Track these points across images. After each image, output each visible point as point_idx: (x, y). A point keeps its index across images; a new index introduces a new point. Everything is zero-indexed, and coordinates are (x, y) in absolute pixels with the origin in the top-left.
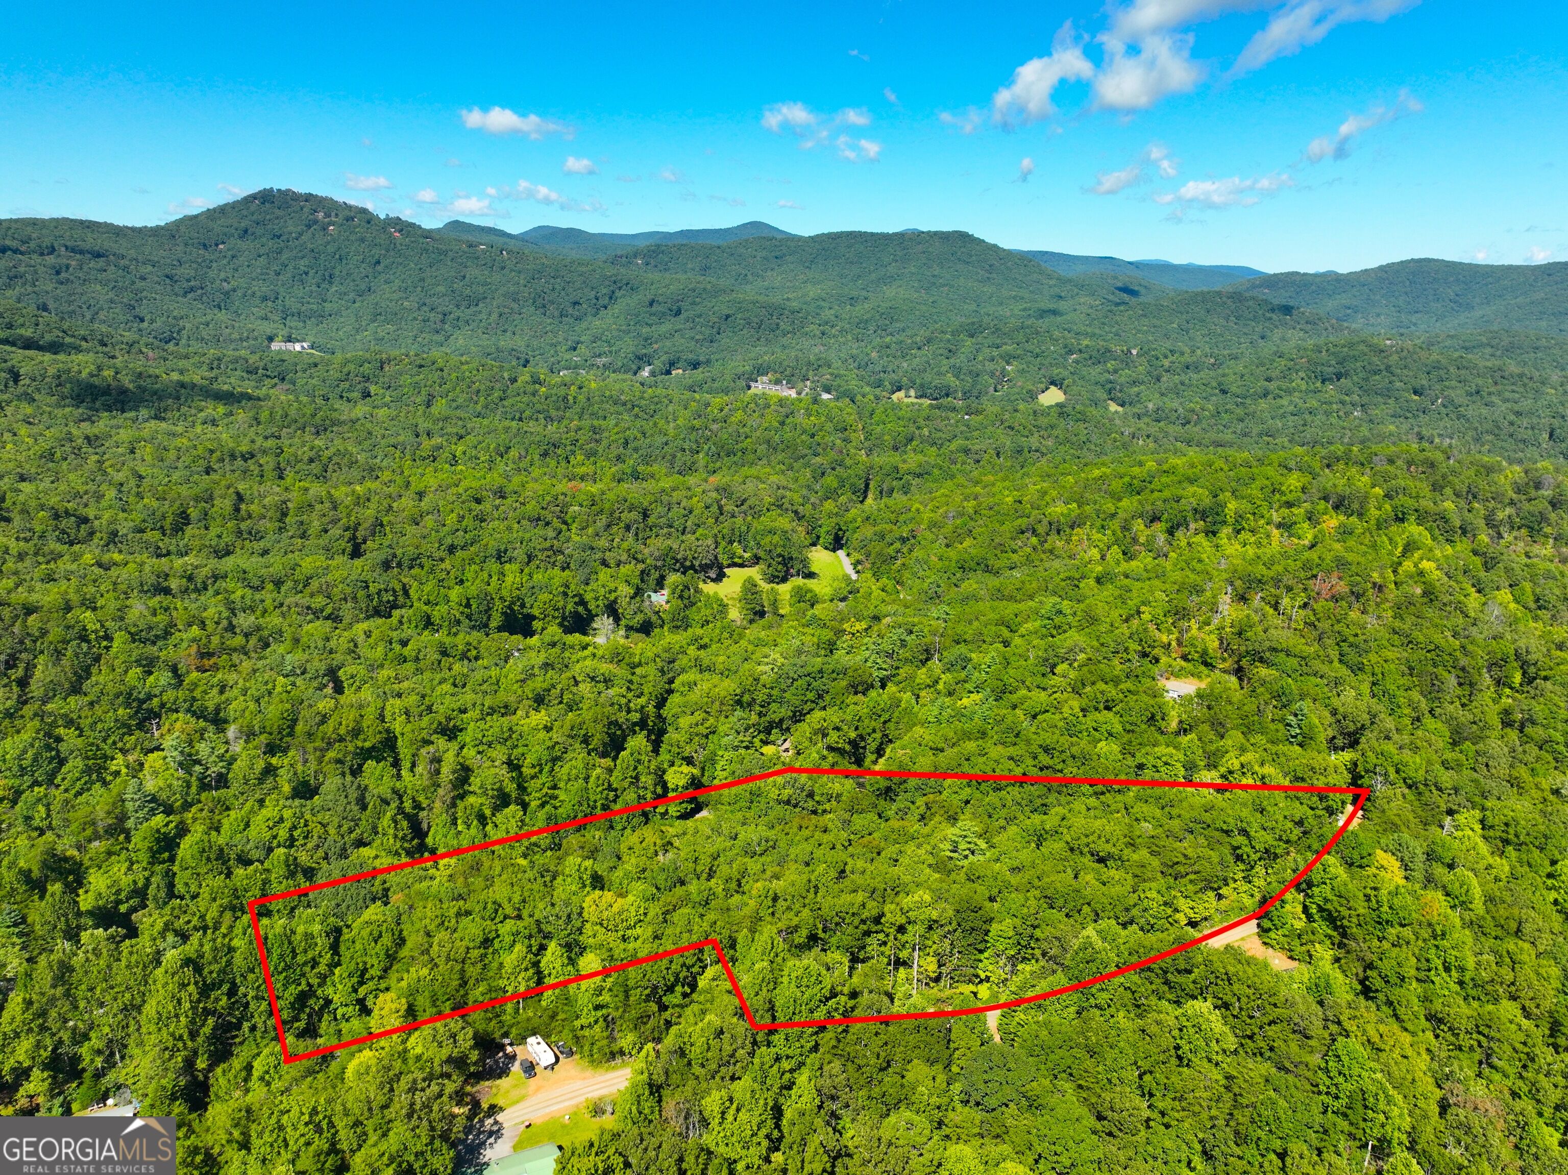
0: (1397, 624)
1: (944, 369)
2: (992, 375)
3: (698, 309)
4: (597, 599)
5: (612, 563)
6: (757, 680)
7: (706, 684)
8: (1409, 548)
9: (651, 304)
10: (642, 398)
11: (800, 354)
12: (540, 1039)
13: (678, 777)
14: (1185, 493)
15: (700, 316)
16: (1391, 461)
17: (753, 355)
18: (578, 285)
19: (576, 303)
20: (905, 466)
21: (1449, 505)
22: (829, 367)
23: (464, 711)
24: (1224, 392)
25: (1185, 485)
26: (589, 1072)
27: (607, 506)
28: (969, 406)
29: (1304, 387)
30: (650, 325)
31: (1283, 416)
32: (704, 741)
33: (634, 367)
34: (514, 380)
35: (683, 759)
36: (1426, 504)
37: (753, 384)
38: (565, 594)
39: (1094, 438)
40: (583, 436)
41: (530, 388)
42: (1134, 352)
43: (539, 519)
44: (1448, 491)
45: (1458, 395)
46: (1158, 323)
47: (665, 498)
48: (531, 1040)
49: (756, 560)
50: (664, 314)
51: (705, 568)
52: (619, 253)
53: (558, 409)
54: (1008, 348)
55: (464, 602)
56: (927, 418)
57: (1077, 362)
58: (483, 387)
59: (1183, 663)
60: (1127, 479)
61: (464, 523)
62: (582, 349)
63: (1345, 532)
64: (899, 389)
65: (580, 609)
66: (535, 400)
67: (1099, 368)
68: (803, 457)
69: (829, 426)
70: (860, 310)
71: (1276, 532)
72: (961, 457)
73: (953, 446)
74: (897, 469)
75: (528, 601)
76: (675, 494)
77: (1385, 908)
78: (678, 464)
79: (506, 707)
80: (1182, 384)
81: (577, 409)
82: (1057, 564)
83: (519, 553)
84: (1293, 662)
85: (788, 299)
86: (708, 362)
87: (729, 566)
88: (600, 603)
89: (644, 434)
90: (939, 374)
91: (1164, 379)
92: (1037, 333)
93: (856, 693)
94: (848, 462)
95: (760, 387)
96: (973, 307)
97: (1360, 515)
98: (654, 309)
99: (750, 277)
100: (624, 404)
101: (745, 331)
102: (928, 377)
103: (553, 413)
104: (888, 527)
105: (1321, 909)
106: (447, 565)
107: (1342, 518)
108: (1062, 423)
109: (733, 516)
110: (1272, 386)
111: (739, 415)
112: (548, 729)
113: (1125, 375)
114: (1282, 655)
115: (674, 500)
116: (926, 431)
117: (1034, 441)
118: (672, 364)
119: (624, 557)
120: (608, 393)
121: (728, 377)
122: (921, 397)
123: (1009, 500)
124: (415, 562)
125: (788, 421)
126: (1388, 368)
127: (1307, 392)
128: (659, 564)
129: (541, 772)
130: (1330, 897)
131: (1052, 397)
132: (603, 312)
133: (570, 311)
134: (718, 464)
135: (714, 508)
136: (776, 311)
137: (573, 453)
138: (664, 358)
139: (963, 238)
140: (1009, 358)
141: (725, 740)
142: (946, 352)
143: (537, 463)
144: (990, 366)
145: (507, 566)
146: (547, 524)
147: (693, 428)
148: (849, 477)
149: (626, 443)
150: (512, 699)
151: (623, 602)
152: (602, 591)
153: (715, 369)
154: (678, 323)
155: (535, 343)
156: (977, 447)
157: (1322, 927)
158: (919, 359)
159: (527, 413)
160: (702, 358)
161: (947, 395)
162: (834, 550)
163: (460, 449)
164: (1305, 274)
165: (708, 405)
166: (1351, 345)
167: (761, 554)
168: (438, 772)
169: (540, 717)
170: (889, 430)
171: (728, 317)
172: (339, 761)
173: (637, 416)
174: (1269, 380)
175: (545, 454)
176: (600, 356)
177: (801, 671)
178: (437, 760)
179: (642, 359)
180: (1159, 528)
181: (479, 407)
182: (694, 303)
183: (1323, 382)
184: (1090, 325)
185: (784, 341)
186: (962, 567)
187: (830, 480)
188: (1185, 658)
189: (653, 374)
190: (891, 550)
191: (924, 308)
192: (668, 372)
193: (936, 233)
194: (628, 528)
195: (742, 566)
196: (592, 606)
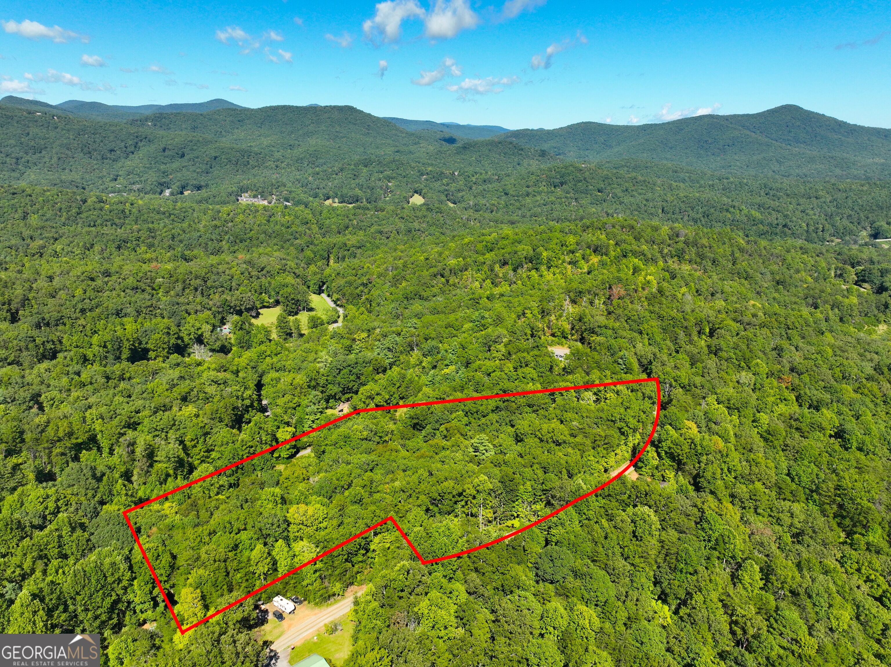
0: (651, 308)
1: (353, 186)
2: (381, 188)
3: (196, 153)
4: (190, 334)
5: (192, 312)
6: (318, 372)
7: (286, 378)
8: (636, 270)
9: (164, 150)
10: (174, 209)
11: (266, 180)
12: (281, 597)
13: (284, 434)
14: (518, 249)
15: (197, 157)
16: (614, 227)
17: (236, 181)
18: (111, 138)
19: (111, 151)
20: (351, 243)
21: (644, 247)
22: (285, 186)
23: (138, 412)
24: (506, 194)
25: (516, 244)
26: (317, 610)
27: (181, 277)
28: (376, 207)
29: (546, 190)
30: (166, 164)
31: (539, 206)
32: (293, 411)
33: (159, 190)
34: (85, 201)
35: (285, 423)
36: (635, 247)
37: (239, 198)
38: (168, 333)
39: (448, 222)
40: (144, 234)
41: (98, 206)
42: (456, 174)
43: (137, 288)
44: (642, 240)
45: (618, 191)
46: (465, 157)
47: (215, 270)
48: (277, 599)
49: (277, 303)
50: (173, 156)
51: (248, 310)
52: (136, 118)
53: (120, 218)
54: (388, 173)
55: (103, 344)
56: (354, 215)
57: (427, 180)
58: (63, 206)
59: (553, 338)
60: (484, 243)
61: (88, 294)
62: (121, 179)
63: (603, 264)
64: (328, 198)
65: (179, 342)
66: (103, 213)
67: (439, 183)
68: (288, 240)
69: (297, 221)
70: (297, 152)
71: (569, 267)
72: (378, 236)
73: (373, 230)
74: (345, 245)
75: (144, 340)
76: (220, 267)
77: (699, 447)
78: (210, 249)
79: (164, 406)
80: (484, 190)
81: (132, 217)
82: (458, 291)
83: (130, 310)
84: (610, 332)
85: (251, 146)
86: (207, 186)
87: (261, 308)
88: (192, 336)
89: (184, 231)
90: (351, 189)
91: (474, 188)
92: (403, 164)
93: (378, 373)
94: (316, 242)
95: (245, 200)
96: (362, 149)
97: (606, 255)
98: (167, 153)
99: (223, 133)
100: (164, 213)
101: (228, 166)
102: (345, 191)
103: (117, 221)
104: (353, 278)
105: (666, 453)
106: (82, 322)
107: (599, 257)
108: (429, 214)
109: (258, 278)
110: (530, 190)
111: (241, 217)
112: (197, 416)
113: (453, 187)
114: (603, 329)
115: (220, 270)
116: (355, 222)
117: (416, 225)
118: (184, 188)
119: (199, 308)
120: (152, 207)
121: (224, 195)
122: (342, 202)
123: (422, 258)
124: (59, 321)
125: (271, 219)
126: (585, 179)
127: (548, 193)
128: (221, 310)
129: (198, 443)
130: (672, 446)
131: (417, 200)
132: (131, 156)
133: (109, 155)
134: (236, 247)
135: (246, 274)
136: (247, 153)
137: (138, 245)
138: (178, 184)
139: (350, 109)
140: (389, 179)
141: (308, 410)
142: (352, 176)
143: (116, 253)
144: (379, 184)
145: (125, 319)
146: (143, 291)
147: (216, 226)
148: (318, 251)
149: (173, 238)
150: (167, 400)
151: (207, 335)
152: (192, 330)
153: (213, 190)
154: (184, 162)
155: (87, 177)
156: (386, 230)
157: (667, 462)
158: (338, 180)
159: (99, 222)
160: (203, 183)
161: (357, 201)
162: (319, 294)
163: (58, 247)
164: (532, 130)
165: (219, 212)
166: (566, 168)
167: (281, 299)
168: (133, 452)
169: (190, 409)
170: (333, 222)
171: (216, 158)
172: (63, 454)
173: (173, 220)
174: (528, 187)
175: (119, 248)
176: (134, 184)
177: (345, 364)
178: (132, 444)
179: (163, 186)
180: (508, 268)
181: (63, 219)
182: (192, 150)
183: (555, 187)
184: (429, 159)
185: (254, 171)
186: (406, 298)
187: (308, 253)
188: (553, 335)
189: (172, 194)
190: (358, 291)
191: (335, 151)
192: (182, 193)
193: (335, 107)
194: (196, 289)
195: (268, 307)
196: (186, 339)
